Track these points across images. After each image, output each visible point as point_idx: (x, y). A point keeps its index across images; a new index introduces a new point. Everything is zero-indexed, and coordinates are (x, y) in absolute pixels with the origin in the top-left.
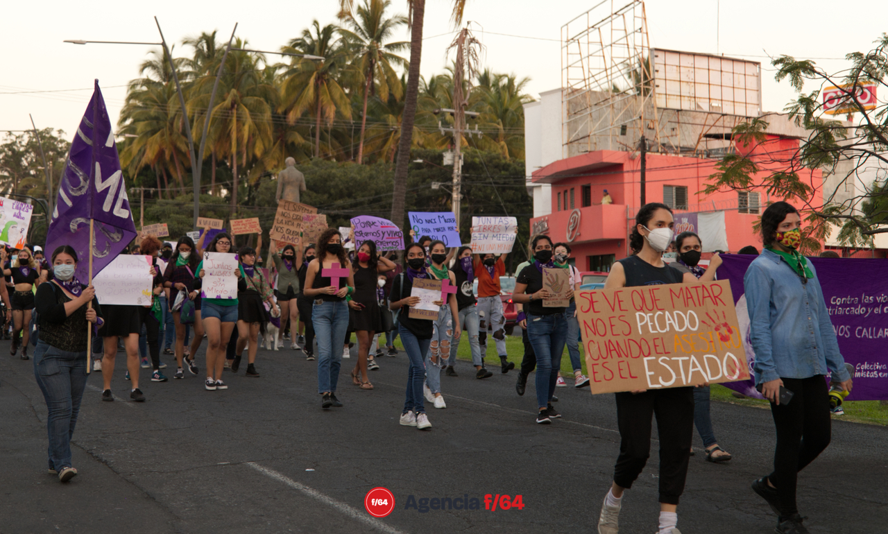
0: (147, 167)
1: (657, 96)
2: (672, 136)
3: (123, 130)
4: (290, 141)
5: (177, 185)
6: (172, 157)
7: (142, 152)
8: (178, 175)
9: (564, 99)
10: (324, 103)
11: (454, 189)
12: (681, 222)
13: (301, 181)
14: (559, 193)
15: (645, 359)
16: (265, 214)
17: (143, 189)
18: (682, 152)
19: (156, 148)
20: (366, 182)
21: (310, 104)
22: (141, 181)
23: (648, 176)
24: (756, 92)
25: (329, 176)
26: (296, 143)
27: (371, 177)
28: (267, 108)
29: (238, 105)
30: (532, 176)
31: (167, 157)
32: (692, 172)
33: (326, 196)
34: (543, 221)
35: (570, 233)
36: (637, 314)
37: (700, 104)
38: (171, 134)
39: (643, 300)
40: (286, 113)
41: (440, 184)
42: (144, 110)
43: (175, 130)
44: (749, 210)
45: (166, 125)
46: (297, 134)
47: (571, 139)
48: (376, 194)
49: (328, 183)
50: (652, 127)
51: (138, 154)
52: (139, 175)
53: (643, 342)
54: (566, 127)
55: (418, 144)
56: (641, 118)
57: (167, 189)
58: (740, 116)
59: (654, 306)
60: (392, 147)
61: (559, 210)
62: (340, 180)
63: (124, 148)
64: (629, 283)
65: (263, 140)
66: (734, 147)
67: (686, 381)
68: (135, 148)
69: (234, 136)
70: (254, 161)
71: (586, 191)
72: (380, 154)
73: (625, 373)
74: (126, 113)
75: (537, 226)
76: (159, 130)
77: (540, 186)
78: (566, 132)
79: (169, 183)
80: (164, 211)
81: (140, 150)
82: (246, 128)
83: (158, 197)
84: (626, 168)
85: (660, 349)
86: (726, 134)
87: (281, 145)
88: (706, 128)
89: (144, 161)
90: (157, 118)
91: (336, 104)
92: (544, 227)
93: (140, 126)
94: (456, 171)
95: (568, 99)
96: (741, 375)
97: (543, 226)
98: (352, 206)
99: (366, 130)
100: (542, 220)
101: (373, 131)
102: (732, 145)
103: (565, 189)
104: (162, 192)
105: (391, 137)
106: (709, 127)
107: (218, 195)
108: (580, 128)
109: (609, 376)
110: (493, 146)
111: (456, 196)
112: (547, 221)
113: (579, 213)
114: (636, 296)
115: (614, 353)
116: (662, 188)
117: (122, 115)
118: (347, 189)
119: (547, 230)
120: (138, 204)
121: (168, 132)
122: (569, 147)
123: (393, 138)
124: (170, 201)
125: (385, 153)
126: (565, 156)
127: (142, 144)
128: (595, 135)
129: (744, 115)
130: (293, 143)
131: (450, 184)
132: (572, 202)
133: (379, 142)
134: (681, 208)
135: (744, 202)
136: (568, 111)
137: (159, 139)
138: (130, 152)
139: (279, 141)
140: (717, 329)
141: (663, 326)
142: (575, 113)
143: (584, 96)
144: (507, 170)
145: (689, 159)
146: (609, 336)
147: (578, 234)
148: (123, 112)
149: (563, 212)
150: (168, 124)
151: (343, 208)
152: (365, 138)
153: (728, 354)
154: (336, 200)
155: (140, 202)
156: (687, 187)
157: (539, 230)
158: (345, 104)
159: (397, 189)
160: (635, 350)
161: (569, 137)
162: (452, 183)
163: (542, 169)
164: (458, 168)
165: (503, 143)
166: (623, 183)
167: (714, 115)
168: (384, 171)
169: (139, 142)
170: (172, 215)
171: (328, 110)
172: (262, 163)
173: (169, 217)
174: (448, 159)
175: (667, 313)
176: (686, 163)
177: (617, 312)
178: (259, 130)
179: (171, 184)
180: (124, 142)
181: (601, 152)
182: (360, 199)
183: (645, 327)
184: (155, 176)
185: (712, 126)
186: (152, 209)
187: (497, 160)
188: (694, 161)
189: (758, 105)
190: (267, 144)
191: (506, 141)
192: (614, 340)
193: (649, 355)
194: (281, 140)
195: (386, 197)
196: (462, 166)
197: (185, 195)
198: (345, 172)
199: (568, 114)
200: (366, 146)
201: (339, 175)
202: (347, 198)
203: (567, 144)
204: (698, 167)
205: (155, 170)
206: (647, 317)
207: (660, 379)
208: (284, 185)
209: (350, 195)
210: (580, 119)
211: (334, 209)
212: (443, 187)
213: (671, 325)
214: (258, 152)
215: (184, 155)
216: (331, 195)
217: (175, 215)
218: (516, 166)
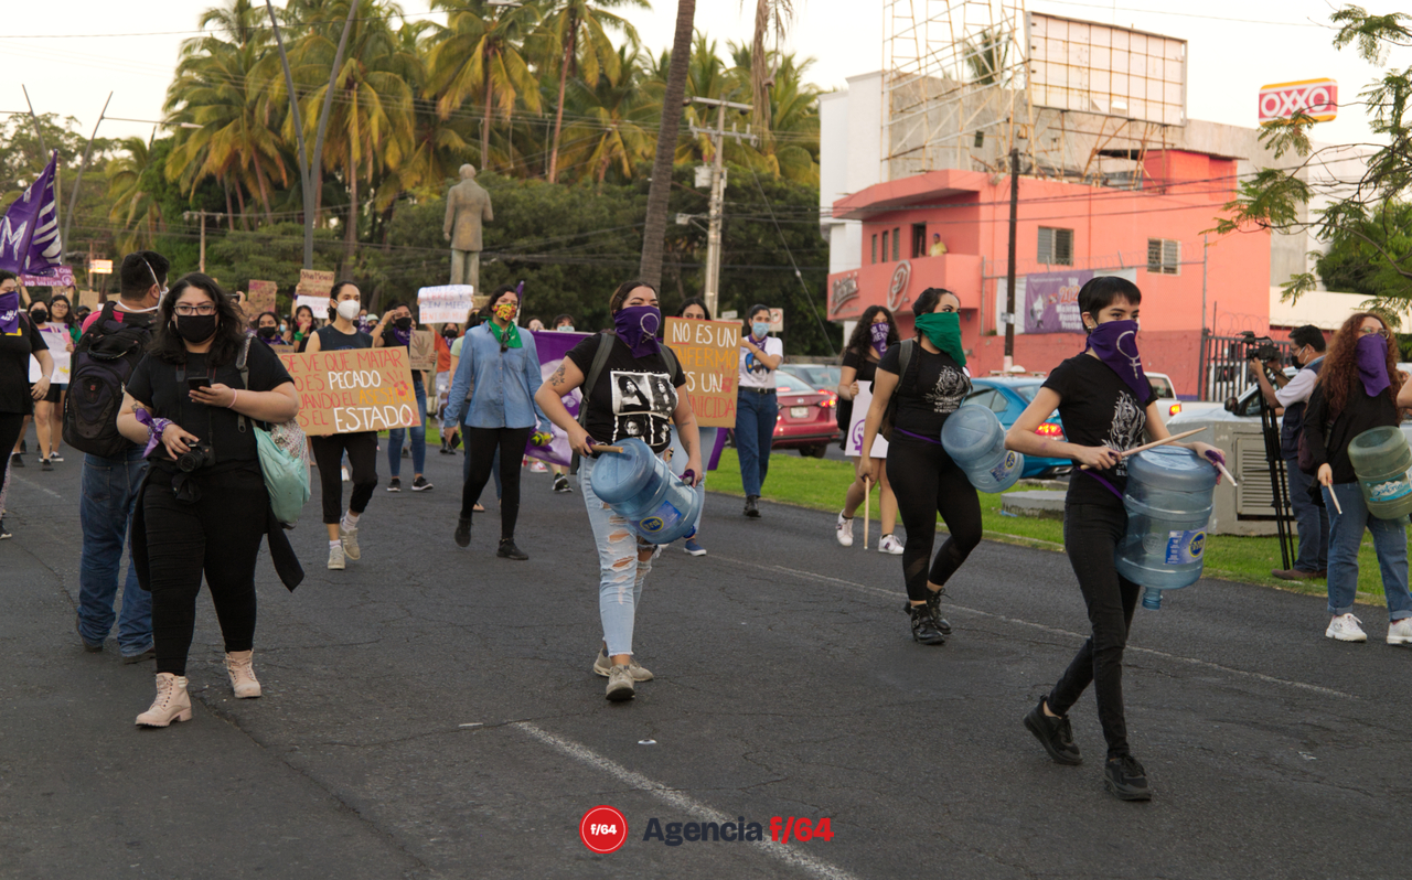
0: (210, 179)
1: (1033, 86)
2: (1052, 150)
3: (172, 118)
4: (442, 145)
5: (259, 209)
6: (251, 164)
7: (203, 155)
8: (261, 193)
9: (886, 89)
10: (497, 86)
11: (712, 224)
12: (1067, 284)
13: (485, 204)
14: (875, 236)
15: (336, 409)
16: (404, 258)
17: (204, 213)
18: (1066, 175)
19: (226, 149)
20: (564, 212)
21: (474, 87)
22: (200, 202)
23: (1021, 210)
24: (1179, 86)
25: (506, 201)
26: (452, 147)
27: (573, 204)
28: (406, 88)
29: (360, 85)
30: (835, 208)
31: (244, 164)
32: (1081, 207)
33: (500, 232)
34: (850, 279)
35: (894, 298)
36: (330, 373)
37: (1096, 102)
38: (250, 128)
39: (335, 361)
40: (436, 98)
41: (689, 216)
42: (207, 89)
43: (258, 121)
44: (1162, 269)
45: (242, 113)
46: (453, 133)
47: (895, 152)
48: (580, 231)
49: (504, 212)
50: (1024, 135)
51: (196, 158)
52: (199, 190)
53: (334, 396)
54: (886, 133)
55: (643, 154)
56: (1008, 120)
57: (243, 216)
58: (1153, 123)
59: (344, 366)
60: (603, 158)
61: (873, 261)
62: (524, 207)
63: (173, 147)
64: (323, 348)
65: (398, 141)
66: (1143, 172)
67: (369, 427)
68: (192, 147)
69: (354, 132)
70: (384, 176)
71: (919, 232)
72: (584, 170)
73: (318, 421)
74: (176, 92)
75: (840, 287)
76: (231, 120)
77: (843, 224)
78: (886, 141)
79: (245, 206)
80: (238, 251)
81: (199, 153)
82: (374, 122)
83: (228, 226)
84: (983, 198)
85: (348, 401)
86: (1132, 151)
87: (427, 151)
88: (1104, 139)
89: (205, 168)
90: (227, 102)
91: (516, 87)
92: (852, 287)
93: (201, 113)
94: (714, 197)
95: (893, 88)
96: (414, 422)
97: (850, 287)
98: (541, 249)
99: (562, 129)
100: (846, 278)
101: (573, 131)
102: (1139, 168)
103: (884, 229)
104: (235, 219)
105: (601, 143)
106: (1106, 138)
107: (324, 226)
108: (909, 134)
109: (304, 422)
110: (757, 161)
111: (714, 235)
112: (857, 279)
113: (909, 268)
114: (329, 358)
115: (309, 405)
116: (1036, 230)
117: (170, 95)
118: (535, 221)
119: (856, 292)
120: (196, 236)
121: (246, 125)
122: (891, 164)
123: (604, 144)
124: (248, 233)
125: (593, 169)
126: (885, 179)
127: (203, 142)
128: (931, 146)
129: (1160, 121)
130: (446, 148)
131: (705, 217)
132: (895, 249)
133: (582, 150)
134: (1063, 263)
135: (1154, 255)
136: (891, 106)
137: (230, 135)
138: (183, 155)
139: (424, 144)
140: (395, 386)
141: (351, 383)
142: (902, 111)
143: (916, 85)
144: (783, 199)
145: (1077, 187)
146: (305, 391)
147: (906, 299)
148: (172, 90)
149: (879, 265)
150: (245, 111)
151: (528, 251)
152: (561, 143)
153: (404, 405)
154: (516, 238)
155: (199, 234)
156: (1072, 231)
157: (842, 292)
158: (531, 88)
159: (652, 219)
160: (327, 402)
161: (891, 148)
162: (709, 215)
163: (851, 197)
164: (719, 193)
165: (772, 157)
166: (978, 222)
167: (1117, 120)
168: (592, 195)
169: (198, 139)
170: (251, 256)
171: (503, 98)
172: (397, 178)
173: (247, 260)
174: (702, 177)
175: (355, 373)
176: (1073, 193)
177: (313, 372)
178: (393, 125)
179: (249, 208)
180: (173, 140)
181: (946, 172)
182: (554, 238)
183: (336, 384)
184: (224, 195)
185: (1111, 137)
186: (219, 246)
187: (768, 183)
188: (1085, 190)
189: (1181, 106)
190: (405, 148)
191: (776, 155)
192: (309, 394)
193: (339, 406)
194: (428, 142)
195: (594, 236)
196: (726, 190)
197: (272, 225)
198: (531, 195)
199: (891, 112)
200: (563, 157)
201: (522, 200)
202: (534, 237)
203: (888, 159)
204: (1090, 200)
205: (222, 182)
206: (338, 376)
207: (348, 425)
208: (457, 210)
209: (538, 232)
210: (909, 120)
211: (514, 253)
212: (694, 222)
213: (357, 382)
214: (392, 161)
215: (271, 161)
216: (508, 230)
217: (256, 257)
218: (797, 192)
